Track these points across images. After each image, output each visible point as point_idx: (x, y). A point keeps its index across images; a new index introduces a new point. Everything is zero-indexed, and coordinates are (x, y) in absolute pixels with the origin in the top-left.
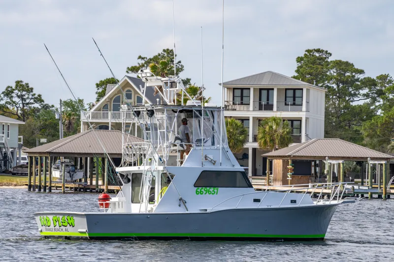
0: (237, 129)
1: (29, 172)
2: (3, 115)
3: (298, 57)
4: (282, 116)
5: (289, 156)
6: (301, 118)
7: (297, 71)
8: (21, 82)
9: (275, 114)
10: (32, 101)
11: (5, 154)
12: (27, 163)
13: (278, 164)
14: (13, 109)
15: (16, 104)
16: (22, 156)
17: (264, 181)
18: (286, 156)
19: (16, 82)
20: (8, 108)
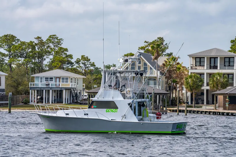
0: (198, 79)
1: (88, 103)
2: (75, 73)
3: (232, 40)
4: (223, 72)
5: (227, 94)
6: (234, 73)
7: (231, 48)
8: (84, 56)
9: (219, 71)
10: (90, 66)
11: (76, 93)
12: (87, 98)
13: (220, 98)
14: (80, 70)
15: (82, 68)
16: (85, 94)
17: (213, 107)
18: (225, 94)
19: (82, 56)
20: (77, 70)
